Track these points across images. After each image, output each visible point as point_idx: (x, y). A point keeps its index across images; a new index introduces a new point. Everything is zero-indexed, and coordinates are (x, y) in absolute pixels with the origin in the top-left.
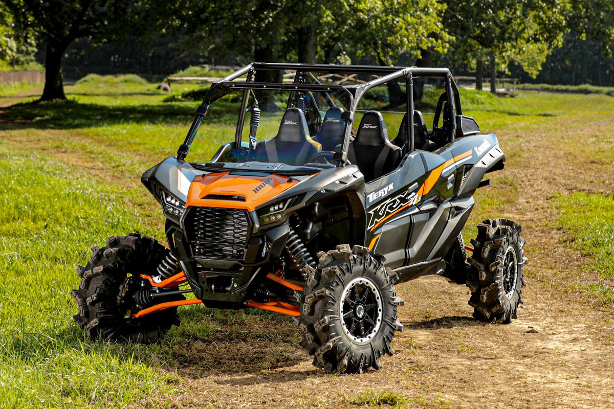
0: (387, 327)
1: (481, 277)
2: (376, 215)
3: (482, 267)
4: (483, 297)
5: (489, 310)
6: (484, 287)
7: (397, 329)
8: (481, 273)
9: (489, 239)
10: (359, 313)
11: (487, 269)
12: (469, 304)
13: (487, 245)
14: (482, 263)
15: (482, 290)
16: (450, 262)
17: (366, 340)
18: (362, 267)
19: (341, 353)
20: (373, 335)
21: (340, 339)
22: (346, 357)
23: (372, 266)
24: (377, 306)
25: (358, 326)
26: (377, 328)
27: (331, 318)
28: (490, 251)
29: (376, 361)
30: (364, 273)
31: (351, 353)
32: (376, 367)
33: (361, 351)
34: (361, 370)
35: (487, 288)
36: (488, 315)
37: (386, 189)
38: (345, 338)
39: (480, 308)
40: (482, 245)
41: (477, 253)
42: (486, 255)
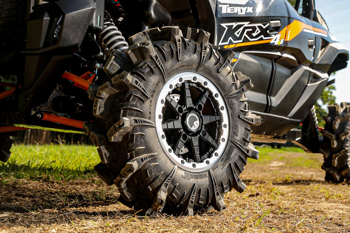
0: (235, 152)
1: (333, 144)
2: (231, 31)
3: (334, 136)
4: (334, 162)
5: (339, 173)
6: (336, 153)
7: (250, 154)
8: (333, 142)
9: (338, 115)
10: (192, 125)
11: (338, 139)
12: (323, 168)
13: (338, 119)
14: (333, 133)
15: (334, 156)
16: (306, 134)
17: (201, 166)
18: (195, 57)
19: (154, 180)
20: (213, 160)
21: (154, 159)
22: (163, 187)
23: (213, 60)
24: (220, 121)
25: (189, 145)
26: (220, 150)
27: (136, 121)
28: (340, 125)
29: (217, 198)
30: (199, 67)
31: (173, 182)
32: (217, 208)
33: (192, 181)
34: (191, 211)
35: (338, 154)
36: (338, 177)
37: (244, 9)
38: (162, 158)
39: (332, 172)
40: (333, 119)
41: (329, 126)
42: (337, 126)
